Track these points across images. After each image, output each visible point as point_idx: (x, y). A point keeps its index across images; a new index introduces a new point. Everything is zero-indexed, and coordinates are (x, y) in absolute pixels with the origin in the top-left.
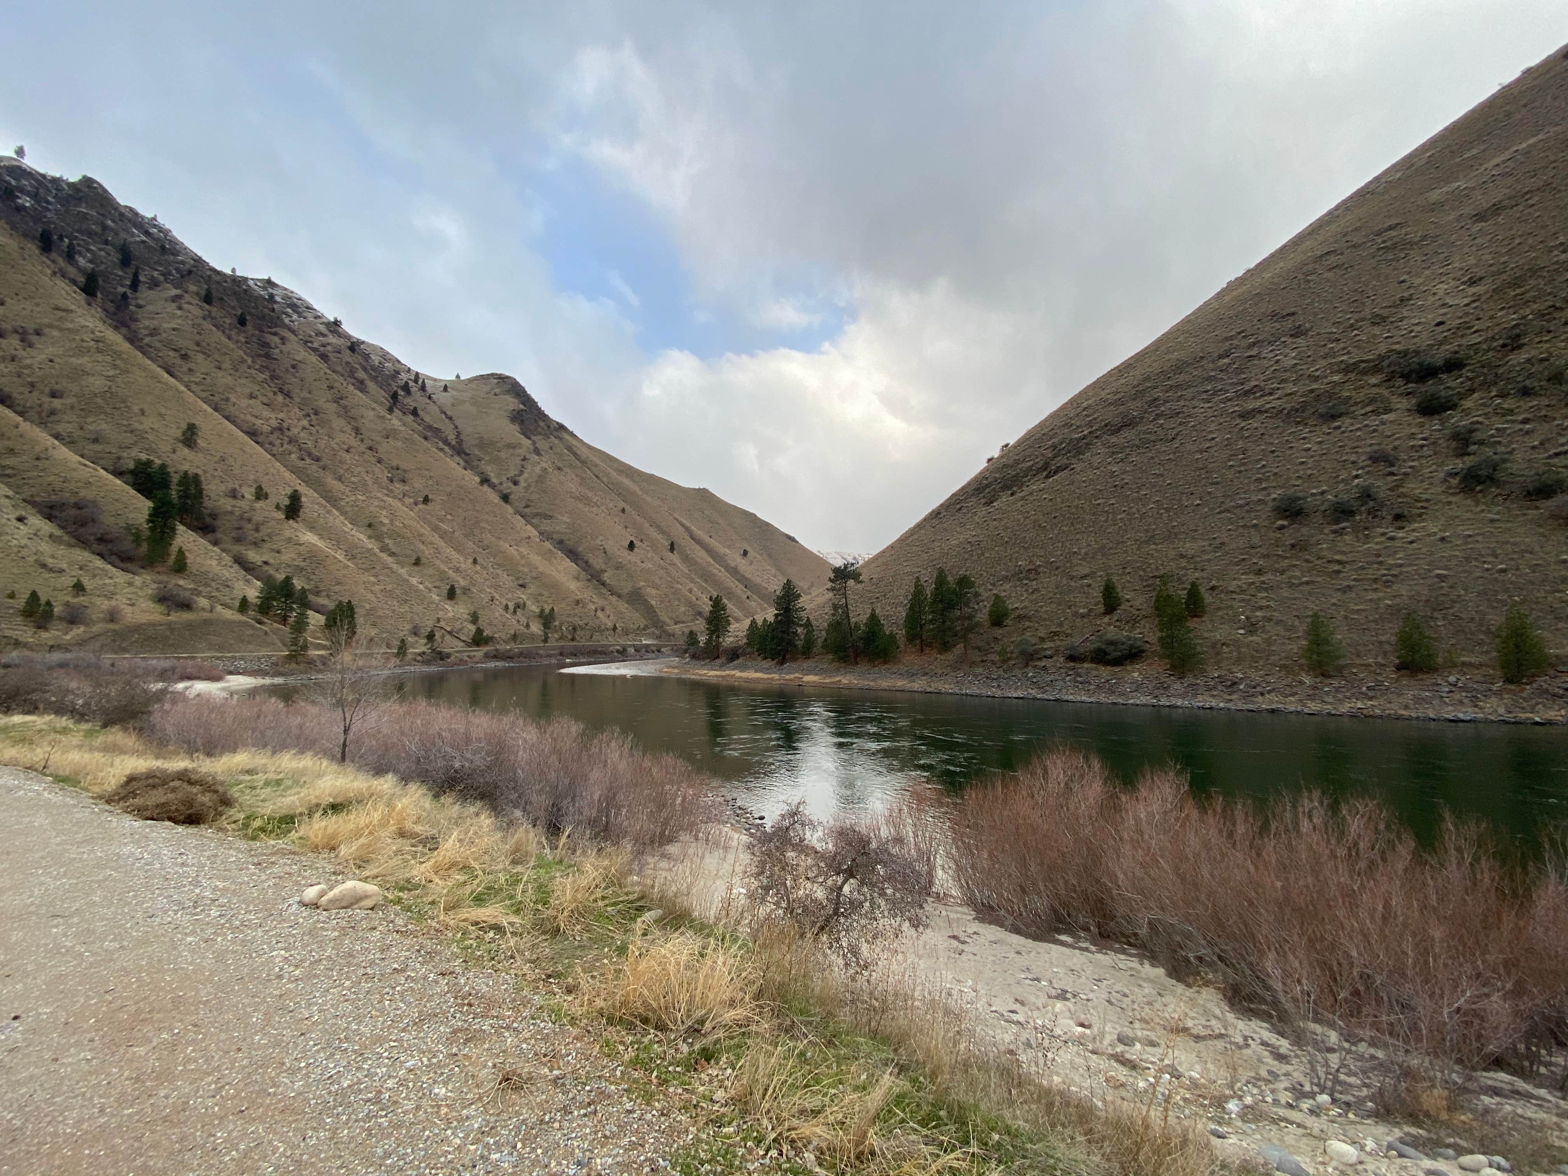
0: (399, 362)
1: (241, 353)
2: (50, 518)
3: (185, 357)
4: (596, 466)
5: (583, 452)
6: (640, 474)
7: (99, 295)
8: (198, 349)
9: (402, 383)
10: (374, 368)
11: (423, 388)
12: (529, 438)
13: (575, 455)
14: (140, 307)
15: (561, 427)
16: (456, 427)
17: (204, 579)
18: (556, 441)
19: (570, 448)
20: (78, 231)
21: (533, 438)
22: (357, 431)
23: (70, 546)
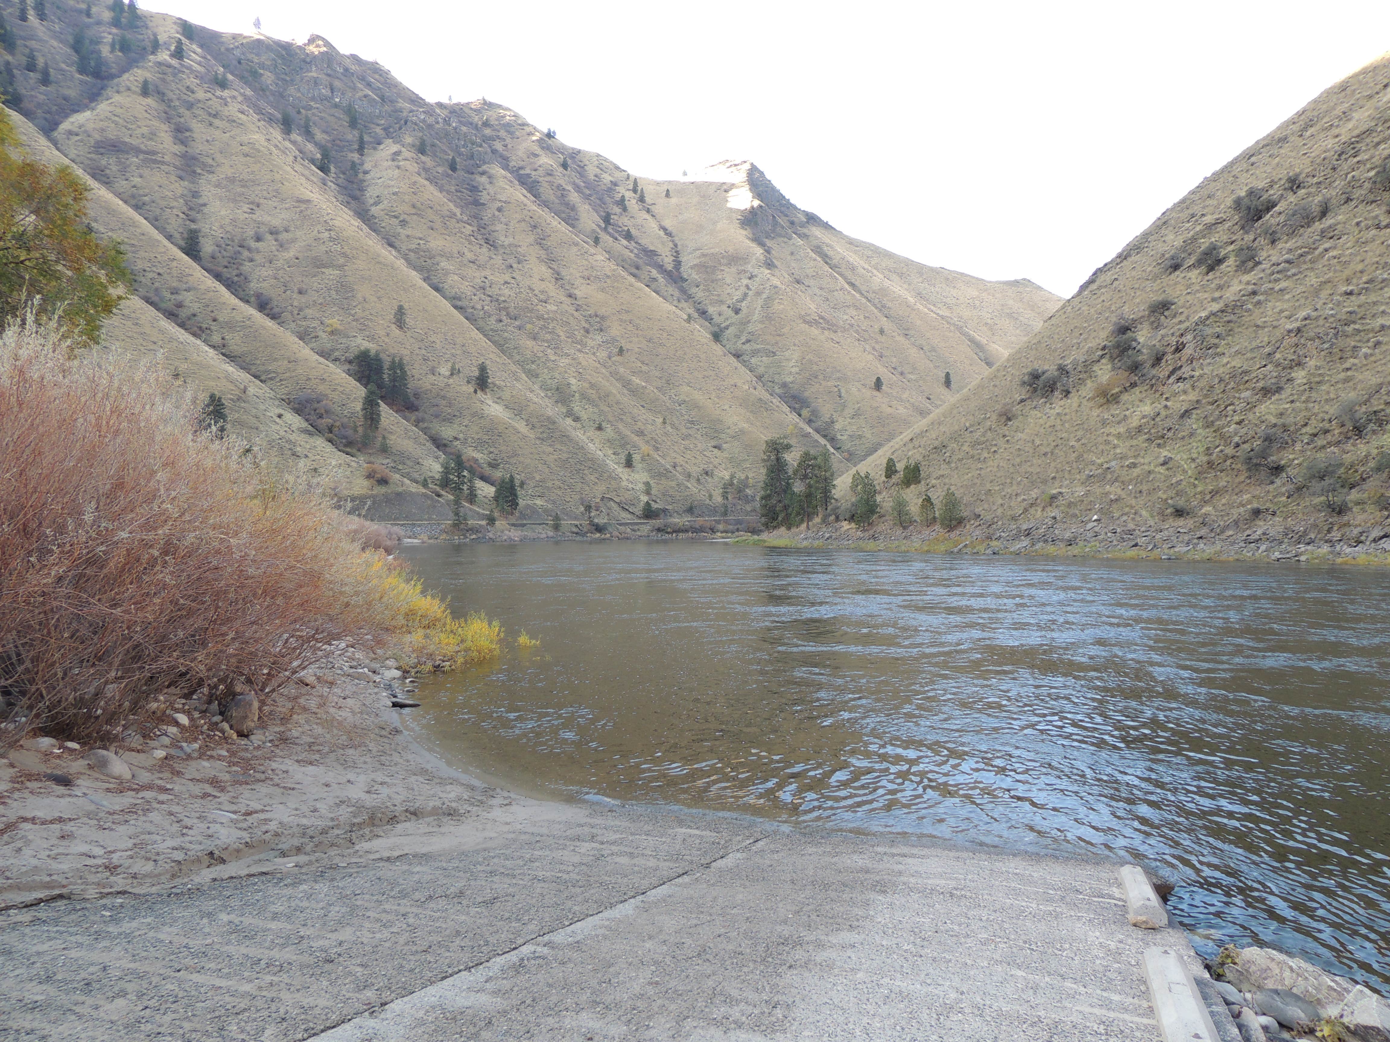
0: (617, 168)
1: (451, 205)
2: (298, 411)
3: (403, 223)
4: (853, 269)
5: (839, 251)
6: (921, 270)
7: (332, 169)
8: (413, 211)
9: (618, 197)
10: (588, 185)
11: (642, 199)
12: (762, 244)
13: (826, 258)
14: (366, 172)
15: (812, 219)
16: (676, 245)
17: (403, 457)
18: (800, 242)
19: (818, 250)
20: (313, 99)
21: (769, 243)
22: (558, 278)
23: (311, 434)
